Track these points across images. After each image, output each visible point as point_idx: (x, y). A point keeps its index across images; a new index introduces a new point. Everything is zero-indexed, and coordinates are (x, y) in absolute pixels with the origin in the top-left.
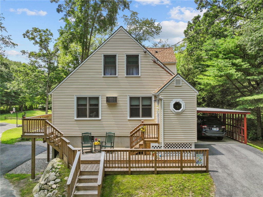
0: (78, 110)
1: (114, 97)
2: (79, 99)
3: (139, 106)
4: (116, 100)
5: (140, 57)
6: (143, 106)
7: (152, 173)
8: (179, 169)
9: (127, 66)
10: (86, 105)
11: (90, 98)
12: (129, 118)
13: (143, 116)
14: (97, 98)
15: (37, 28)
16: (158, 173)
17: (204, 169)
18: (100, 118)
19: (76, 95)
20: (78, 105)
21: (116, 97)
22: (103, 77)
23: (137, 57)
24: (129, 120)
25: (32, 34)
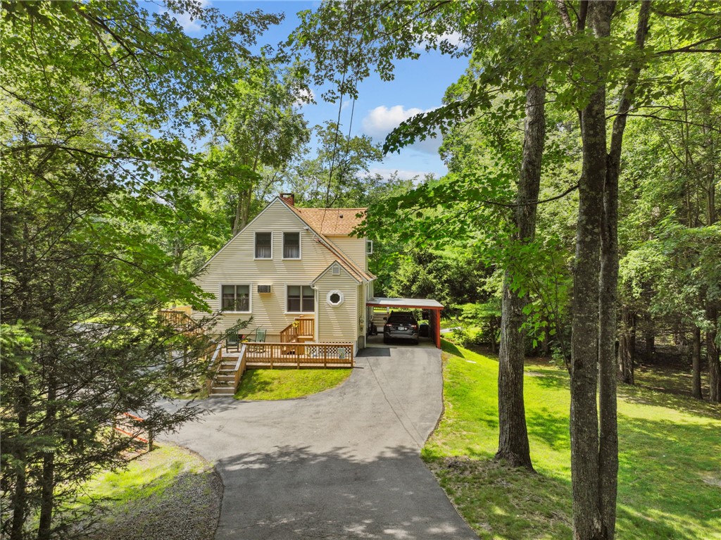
1: (267, 286)
3: (299, 297)
4: (270, 290)
5: (300, 236)
6: (304, 297)
7: (295, 368)
8: (323, 365)
9: (284, 246)
10: (233, 295)
11: (238, 287)
12: (286, 312)
13: (304, 310)
14: (247, 287)
16: (301, 368)
17: (349, 365)
18: (250, 312)
20: (223, 295)
21: (270, 286)
22: (255, 260)
23: (297, 234)
24: (287, 315)
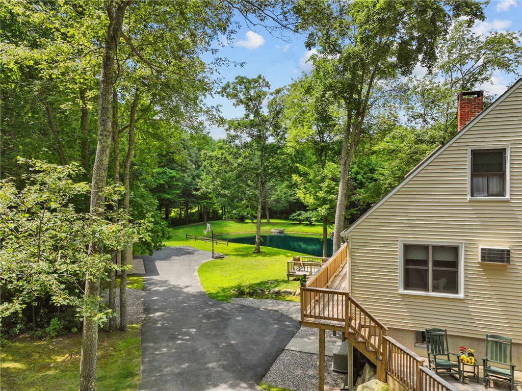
0: (407, 272)
2: (407, 248)
4: (508, 258)
10: (425, 263)
11: (436, 248)
14: (455, 250)
15: (243, 76)
18: (461, 295)
19: (401, 240)
20: (407, 262)
21: (508, 251)
22: (470, 202)
25: (235, 88)
